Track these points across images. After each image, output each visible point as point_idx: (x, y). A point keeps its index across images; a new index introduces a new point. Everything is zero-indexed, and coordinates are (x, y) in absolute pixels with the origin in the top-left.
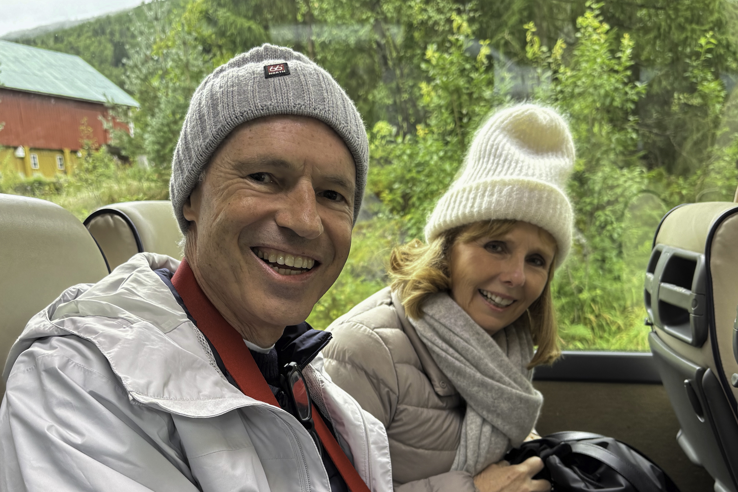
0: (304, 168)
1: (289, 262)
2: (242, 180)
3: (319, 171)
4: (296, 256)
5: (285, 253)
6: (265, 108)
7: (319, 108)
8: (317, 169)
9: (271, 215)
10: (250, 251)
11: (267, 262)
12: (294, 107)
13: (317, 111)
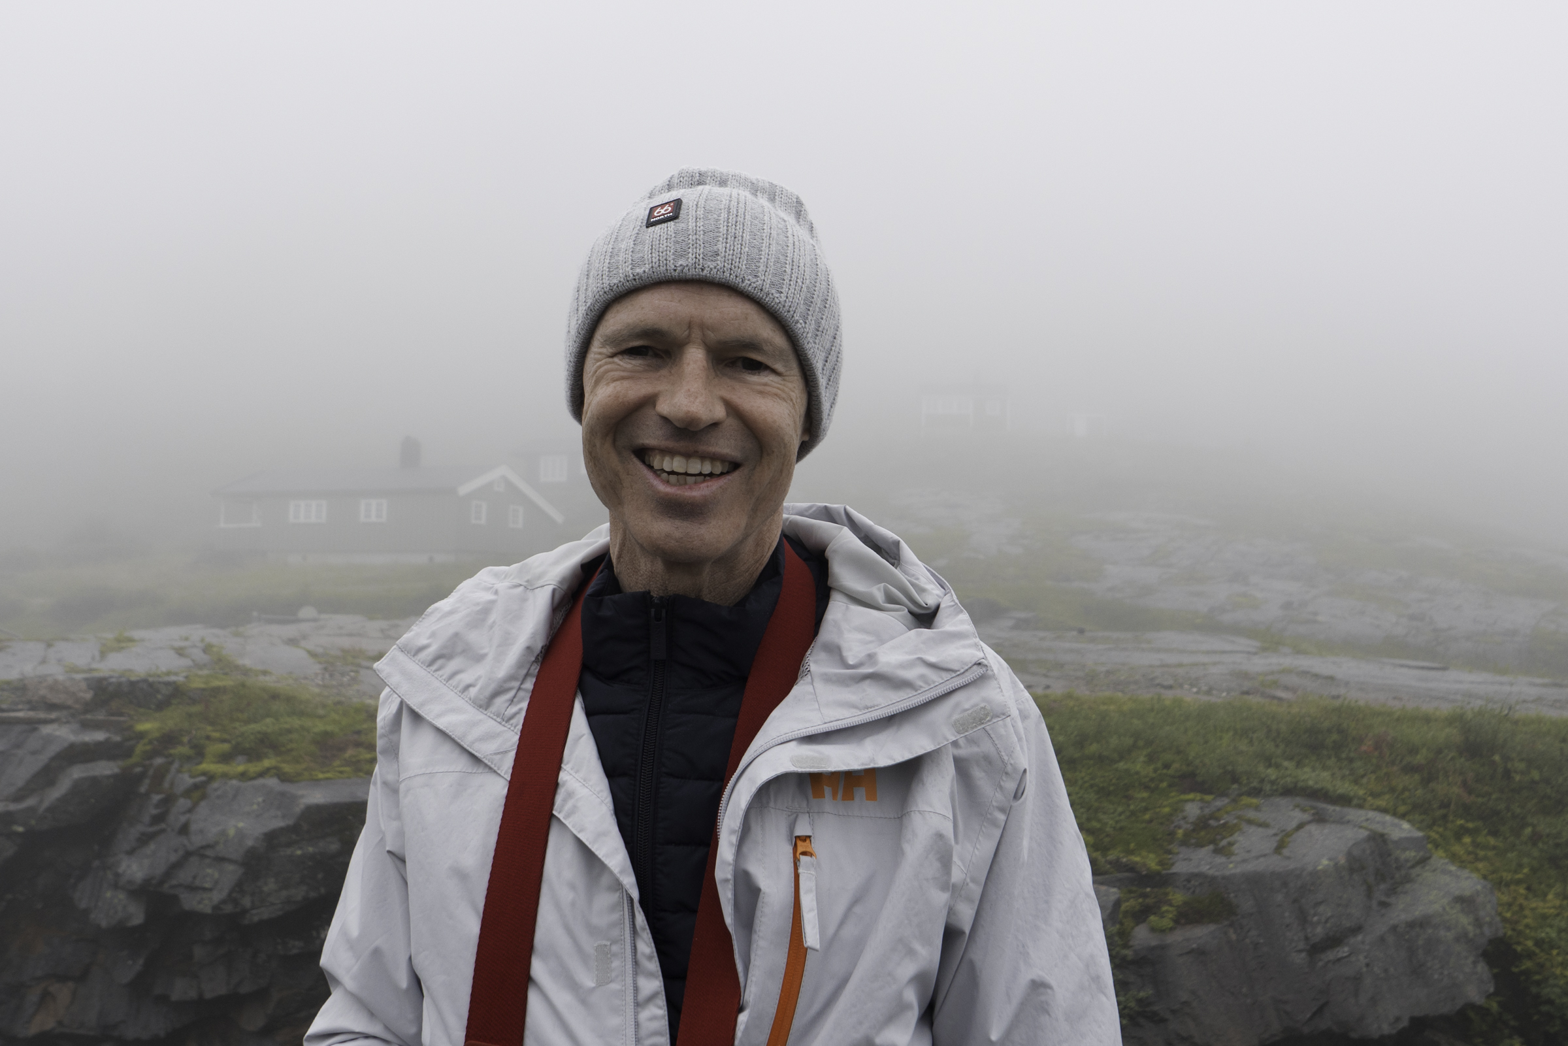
0: (690, 332)
1: (678, 464)
2: (610, 360)
3: (712, 335)
4: (688, 455)
5: (671, 453)
6: (637, 277)
7: (709, 267)
8: (710, 332)
9: (650, 401)
10: (633, 456)
11: (650, 467)
12: (675, 270)
13: (705, 272)
